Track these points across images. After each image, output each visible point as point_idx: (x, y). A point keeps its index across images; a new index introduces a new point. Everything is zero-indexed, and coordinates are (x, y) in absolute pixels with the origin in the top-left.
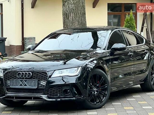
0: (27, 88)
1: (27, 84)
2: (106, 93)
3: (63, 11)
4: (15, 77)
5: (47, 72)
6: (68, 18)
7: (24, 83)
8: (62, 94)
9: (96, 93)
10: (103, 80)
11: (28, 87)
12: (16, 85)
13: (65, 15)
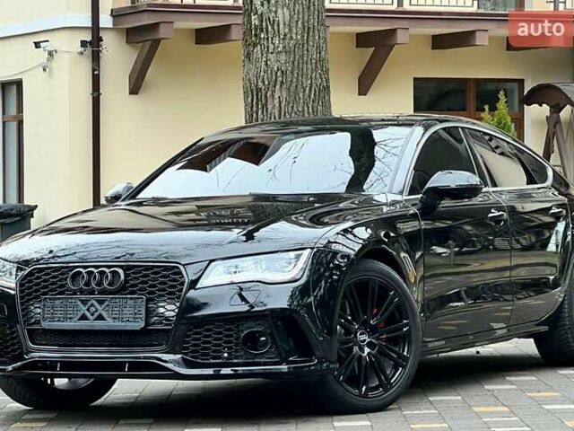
0: (106, 328)
1: (104, 314)
2: (405, 353)
3: (247, 80)
4: (61, 286)
5: (181, 267)
6: (265, 106)
7: (93, 309)
8: (237, 351)
9: (368, 354)
10: (392, 302)
11: (109, 324)
12: (66, 319)
13: (255, 94)
